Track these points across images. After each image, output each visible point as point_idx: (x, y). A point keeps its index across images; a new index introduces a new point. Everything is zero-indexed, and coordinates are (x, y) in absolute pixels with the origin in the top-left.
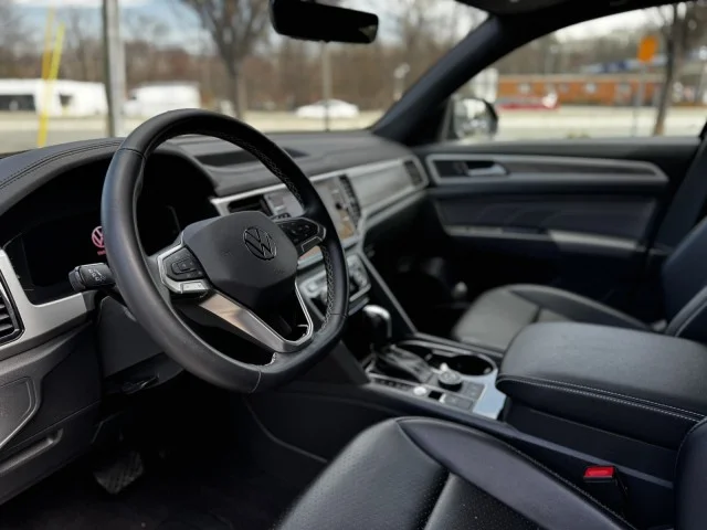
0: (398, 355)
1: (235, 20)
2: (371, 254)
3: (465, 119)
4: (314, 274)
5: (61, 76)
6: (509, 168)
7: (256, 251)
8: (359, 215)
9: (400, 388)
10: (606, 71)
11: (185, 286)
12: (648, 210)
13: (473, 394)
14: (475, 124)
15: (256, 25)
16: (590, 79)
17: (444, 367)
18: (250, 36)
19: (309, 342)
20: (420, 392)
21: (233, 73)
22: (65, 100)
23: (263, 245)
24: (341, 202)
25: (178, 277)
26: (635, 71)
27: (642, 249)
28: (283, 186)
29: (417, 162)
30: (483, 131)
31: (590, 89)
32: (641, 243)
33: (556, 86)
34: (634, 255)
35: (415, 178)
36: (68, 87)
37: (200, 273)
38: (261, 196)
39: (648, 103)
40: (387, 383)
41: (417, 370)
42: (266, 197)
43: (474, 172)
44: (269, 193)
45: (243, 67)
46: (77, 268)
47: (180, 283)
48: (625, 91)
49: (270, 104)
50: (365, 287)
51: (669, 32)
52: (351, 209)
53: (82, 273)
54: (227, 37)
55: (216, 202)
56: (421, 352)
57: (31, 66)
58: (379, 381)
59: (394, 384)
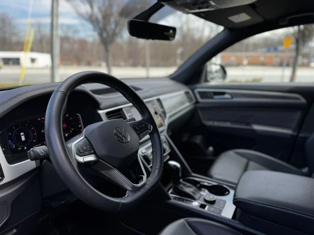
0: (184, 185)
1: (108, 28)
2: (170, 134)
3: (211, 72)
4: (144, 145)
5: (32, 50)
6: (233, 96)
7: (120, 140)
8: (165, 117)
9: (186, 203)
10: (269, 51)
11: (85, 159)
12: (297, 116)
13: (221, 206)
14: (215, 75)
15: (117, 30)
16: (261, 55)
17: (206, 191)
18: (114, 34)
19: (145, 184)
20: (195, 204)
21: (107, 50)
22: (33, 60)
23: (123, 136)
24: (157, 111)
25: (81, 155)
26: (283, 51)
27: (295, 134)
28: (131, 104)
29: (191, 92)
30: (219, 78)
31: (262, 59)
32: (294, 131)
33: (247, 57)
34: (292, 136)
35: (190, 99)
36: (35, 55)
37: (92, 151)
38: (121, 109)
39: (288, 65)
40: (179, 199)
41: (194, 193)
42: (123, 110)
43: (216, 97)
44: (124, 108)
45: (112, 48)
46: (32, 149)
47: (82, 157)
48: (277, 60)
49: (122, 63)
50: (168, 151)
51: (297, 35)
52: (162, 114)
53: (34, 151)
54: (105, 35)
55: (100, 112)
56: (195, 183)
57: (19, 46)
58: (175, 198)
59: (183, 200)
